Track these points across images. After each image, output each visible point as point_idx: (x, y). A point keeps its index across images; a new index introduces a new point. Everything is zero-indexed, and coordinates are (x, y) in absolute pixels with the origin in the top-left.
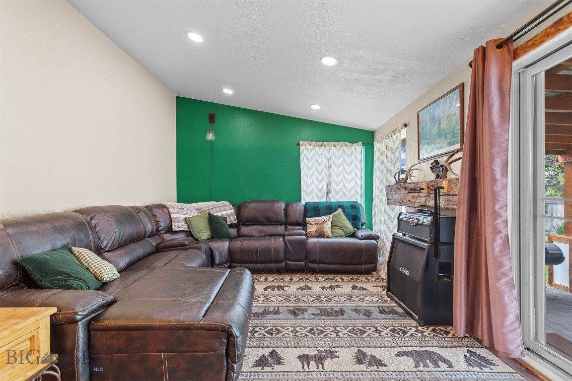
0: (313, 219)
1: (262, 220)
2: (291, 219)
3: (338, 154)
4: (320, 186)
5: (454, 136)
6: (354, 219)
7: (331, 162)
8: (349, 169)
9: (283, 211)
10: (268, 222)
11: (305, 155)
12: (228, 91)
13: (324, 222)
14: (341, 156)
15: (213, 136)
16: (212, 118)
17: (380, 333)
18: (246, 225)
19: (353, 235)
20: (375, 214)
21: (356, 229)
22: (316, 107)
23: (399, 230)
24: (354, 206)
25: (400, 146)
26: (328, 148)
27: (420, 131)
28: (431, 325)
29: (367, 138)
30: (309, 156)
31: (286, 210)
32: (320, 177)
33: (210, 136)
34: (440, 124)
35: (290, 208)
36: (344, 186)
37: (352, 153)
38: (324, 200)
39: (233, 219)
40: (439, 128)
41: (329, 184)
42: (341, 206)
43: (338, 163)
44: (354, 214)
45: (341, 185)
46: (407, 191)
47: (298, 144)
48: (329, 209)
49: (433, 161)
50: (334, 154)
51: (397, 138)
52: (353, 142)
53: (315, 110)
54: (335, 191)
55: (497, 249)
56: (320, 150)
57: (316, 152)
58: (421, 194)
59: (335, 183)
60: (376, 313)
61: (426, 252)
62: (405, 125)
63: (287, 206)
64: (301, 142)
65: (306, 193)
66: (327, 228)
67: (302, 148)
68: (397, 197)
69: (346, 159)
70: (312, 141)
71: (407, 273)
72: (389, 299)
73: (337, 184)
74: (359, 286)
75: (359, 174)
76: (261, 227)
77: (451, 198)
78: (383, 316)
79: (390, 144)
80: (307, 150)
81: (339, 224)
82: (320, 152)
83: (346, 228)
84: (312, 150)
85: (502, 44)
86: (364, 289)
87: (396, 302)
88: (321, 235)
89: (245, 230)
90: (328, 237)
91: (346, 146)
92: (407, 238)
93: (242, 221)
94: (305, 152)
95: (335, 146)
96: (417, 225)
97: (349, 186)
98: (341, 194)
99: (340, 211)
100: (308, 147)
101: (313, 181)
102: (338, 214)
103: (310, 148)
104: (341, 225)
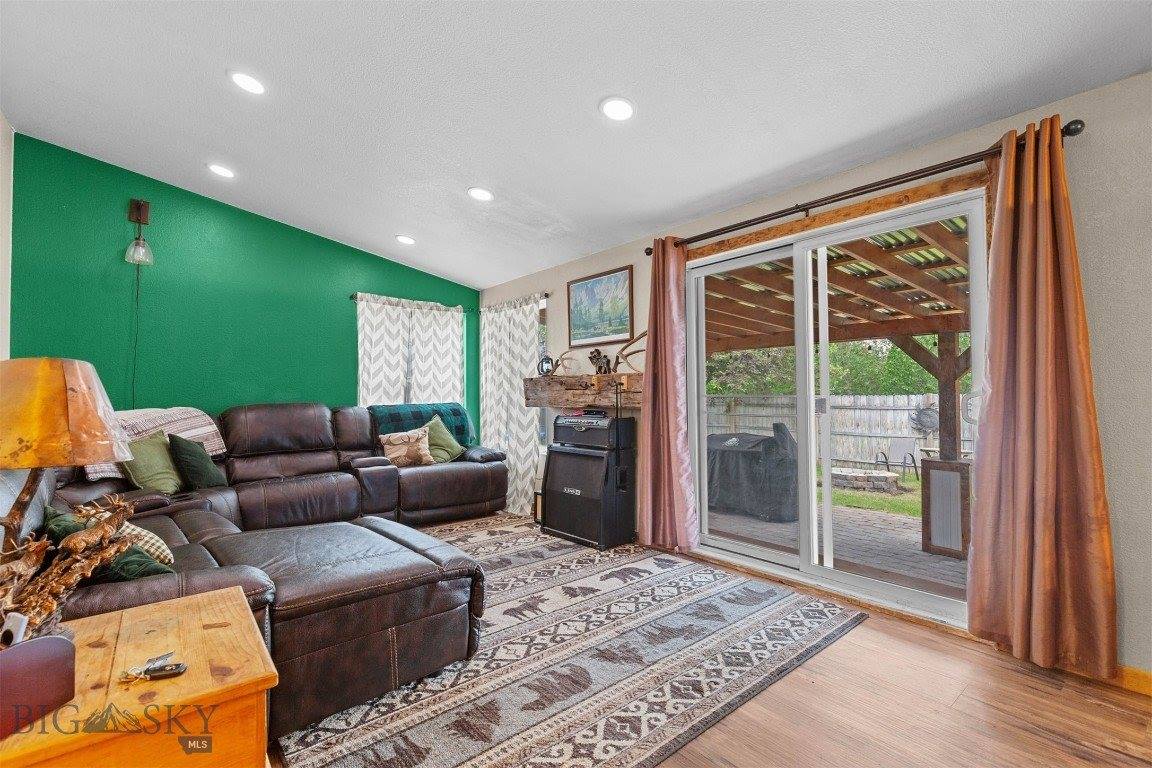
0: (395, 436)
1: (286, 443)
2: (346, 438)
3: (426, 322)
4: (393, 377)
5: (621, 323)
6: (460, 432)
7: (414, 334)
8: (442, 349)
9: (329, 424)
10: (298, 447)
11: (367, 320)
12: (222, 171)
13: (418, 440)
14: (430, 326)
15: (145, 254)
16: (138, 211)
17: (568, 567)
18: (245, 456)
19: (462, 458)
20: (485, 422)
21: (465, 449)
22: (406, 240)
23: (556, 440)
24: (456, 412)
25: (536, 323)
26: (409, 310)
27: (572, 307)
28: (612, 547)
29: (469, 300)
30: (375, 321)
31: (334, 421)
32: (393, 361)
33: (139, 254)
34: (602, 305)
35: (340, 418)
36: (435, 377)
37: (446, 324)
38: (400, 401)
39: (216, 446)
40: (601, 310)
41: (409, 373)
42: (437, 411)
43: (425, 337)
44: (458, 423)
45: (430, 376)
46: (563, 388)
47: (353, 297)
48: (419, 418)
49: (593, 349)
50: (418, 320)
51: (532, 310)
52: (450, 304)
53: (405, 245)
54: (419, 386)
55: (680, 446)
56: (395, 312)
57: (387, 314)
58: (587, 392)
59: (420, 372)
60: (546, 552)
61: (605, 462)
62: (547, 296)
63: (335, 413)
64: (359, 294)
65: (368, 389)
66: (424, 448)
67: (361, 306)
68: (545, 395)
69: (439, 332)
70: (380, 294)
71: (578, 492)
72: (547, 536)
73: (424, 374)
74: (497, 530)
75: (458, 358)
76: (281, 459)
77: (631, 396)
78: (553, 553)
79: (518, 318)
80: (371, 309)
81: (440, 442)
82: (394, 316)
83: (451, 447)
84: (380, 310)
85: (680, 243)
86: (508, 532)
87: (559, 536)
88: (416, 461)
89: (241, 467)
90: (428, 464)
91: (438, 309)
92: (568, 448)
93: (237, 449)
94: (368, 312)
95: (420, 308)
96: (587, 430)
97: (442, 378)
98: (429, 391)
99: (437, 419)
100: (373, 305)
101: (381, 368)
102: (437, 424)
103: (376, 306)
104: (443, 444)
